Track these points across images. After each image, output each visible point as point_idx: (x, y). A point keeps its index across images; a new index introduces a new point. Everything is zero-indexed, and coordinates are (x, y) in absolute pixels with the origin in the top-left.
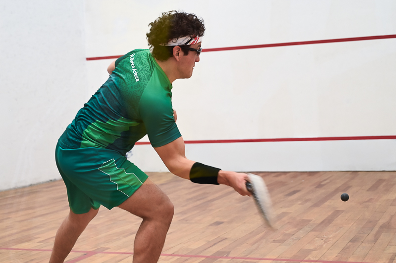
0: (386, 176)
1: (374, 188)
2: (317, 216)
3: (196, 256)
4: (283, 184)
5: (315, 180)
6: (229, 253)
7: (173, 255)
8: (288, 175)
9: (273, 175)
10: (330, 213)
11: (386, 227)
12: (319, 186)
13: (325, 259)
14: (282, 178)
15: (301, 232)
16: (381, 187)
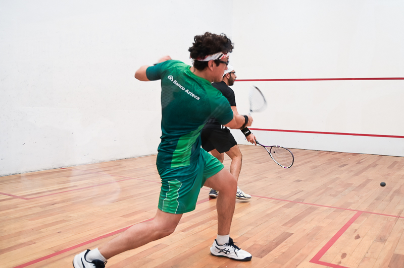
0: (399, 160)
1: (391, 167)
2: (357, 181)
3: (284, 201)
4: (337, 159)
5: (357, 158)
6: (304, 200)
7: (271, 198)
8: (341, 154)
9: (332, 153)
10: (364, 181)
11: (397, 192)
12: (359, 162)
13: (360, 210)
14: (337, 156)
15: (346, 190)
16: (396, 166)
